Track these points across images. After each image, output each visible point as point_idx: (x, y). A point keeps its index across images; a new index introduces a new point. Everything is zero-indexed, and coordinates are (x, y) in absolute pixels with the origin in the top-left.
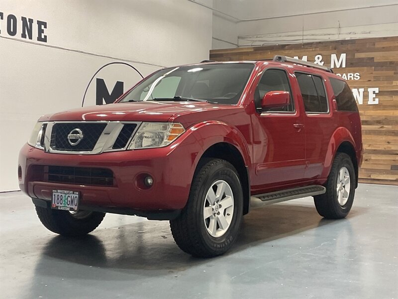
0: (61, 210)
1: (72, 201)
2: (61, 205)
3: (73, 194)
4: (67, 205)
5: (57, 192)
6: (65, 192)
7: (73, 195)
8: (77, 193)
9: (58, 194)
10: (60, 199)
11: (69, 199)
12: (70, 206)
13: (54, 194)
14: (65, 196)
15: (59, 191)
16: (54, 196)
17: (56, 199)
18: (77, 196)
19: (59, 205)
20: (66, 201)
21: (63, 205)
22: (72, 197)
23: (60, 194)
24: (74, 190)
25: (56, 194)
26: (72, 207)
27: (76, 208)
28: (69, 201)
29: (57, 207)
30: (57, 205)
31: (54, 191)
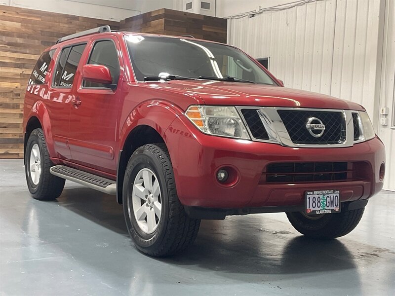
0: (320, 214)
1: (332, 202)
2: (319, 209)
3: (334, 193)
4: (326, 208)
5: (313, 194)
6: (324, 192)
7: (332, 195)
8: (339, 192)
9: (314, 196)
10: (316, 202)
11: (329, 200)
12: (330, 208)
13: (308, 196)
14: (323, 197)
15: (315, 192)
16: (308, 200)
17: (311, 202)
18: (338, 195)
19: (316, 208)
20: (325, 202)
21: (321, 208)
22: (332, 197)
23: (316, 196)
24: (334, 189)
25: (311, 197)
26: (332, 208)
27: (337, 209)
28: (329, 202)
29: (313, 211)
30: (312, 209)
31: (308, 193)
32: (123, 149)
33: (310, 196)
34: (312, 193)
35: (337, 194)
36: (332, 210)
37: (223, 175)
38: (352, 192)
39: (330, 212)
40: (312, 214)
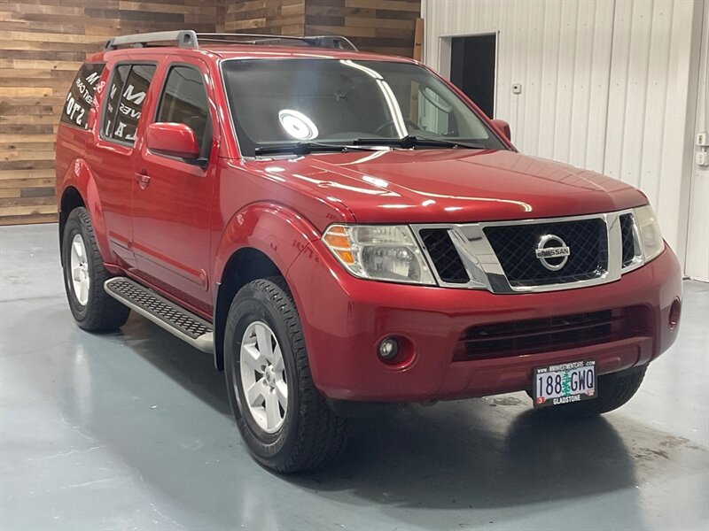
0: (561, 404)
1: (582, 381)
2: (559, 395)
3: (585, 365)
4: (571, 392)
5: (548, 371)
6: (568, 366)
7: (582, 370)
8: (593, 363)
9: (549, 374)
10: (554, 384)
11: (576, 378)
12: (578, 391)
13: (538, 376)
14: (566, 375)
15: (551, 368)
16: (538, 382)
17: (545, 385)
18: (592, 368)
19: (554, 395)
20: (569, 384)
21: (562, 394)
22: (582, 373)
23: (554, 375)
24: (584, 359)
25: (545, 376)
26: (582, 391)
27: (591, 392)
28: (576, 382)
29: (548, 400)
30: (547, 397)
31: (539, 371)
32: (222, 281)
33: (542, 375)
34: (545, 370)
35: (591, 366)
36: (582, 395)
37: (389, 347)
38: (619, 359)
39: (578, 398)
40: (547, 405)
